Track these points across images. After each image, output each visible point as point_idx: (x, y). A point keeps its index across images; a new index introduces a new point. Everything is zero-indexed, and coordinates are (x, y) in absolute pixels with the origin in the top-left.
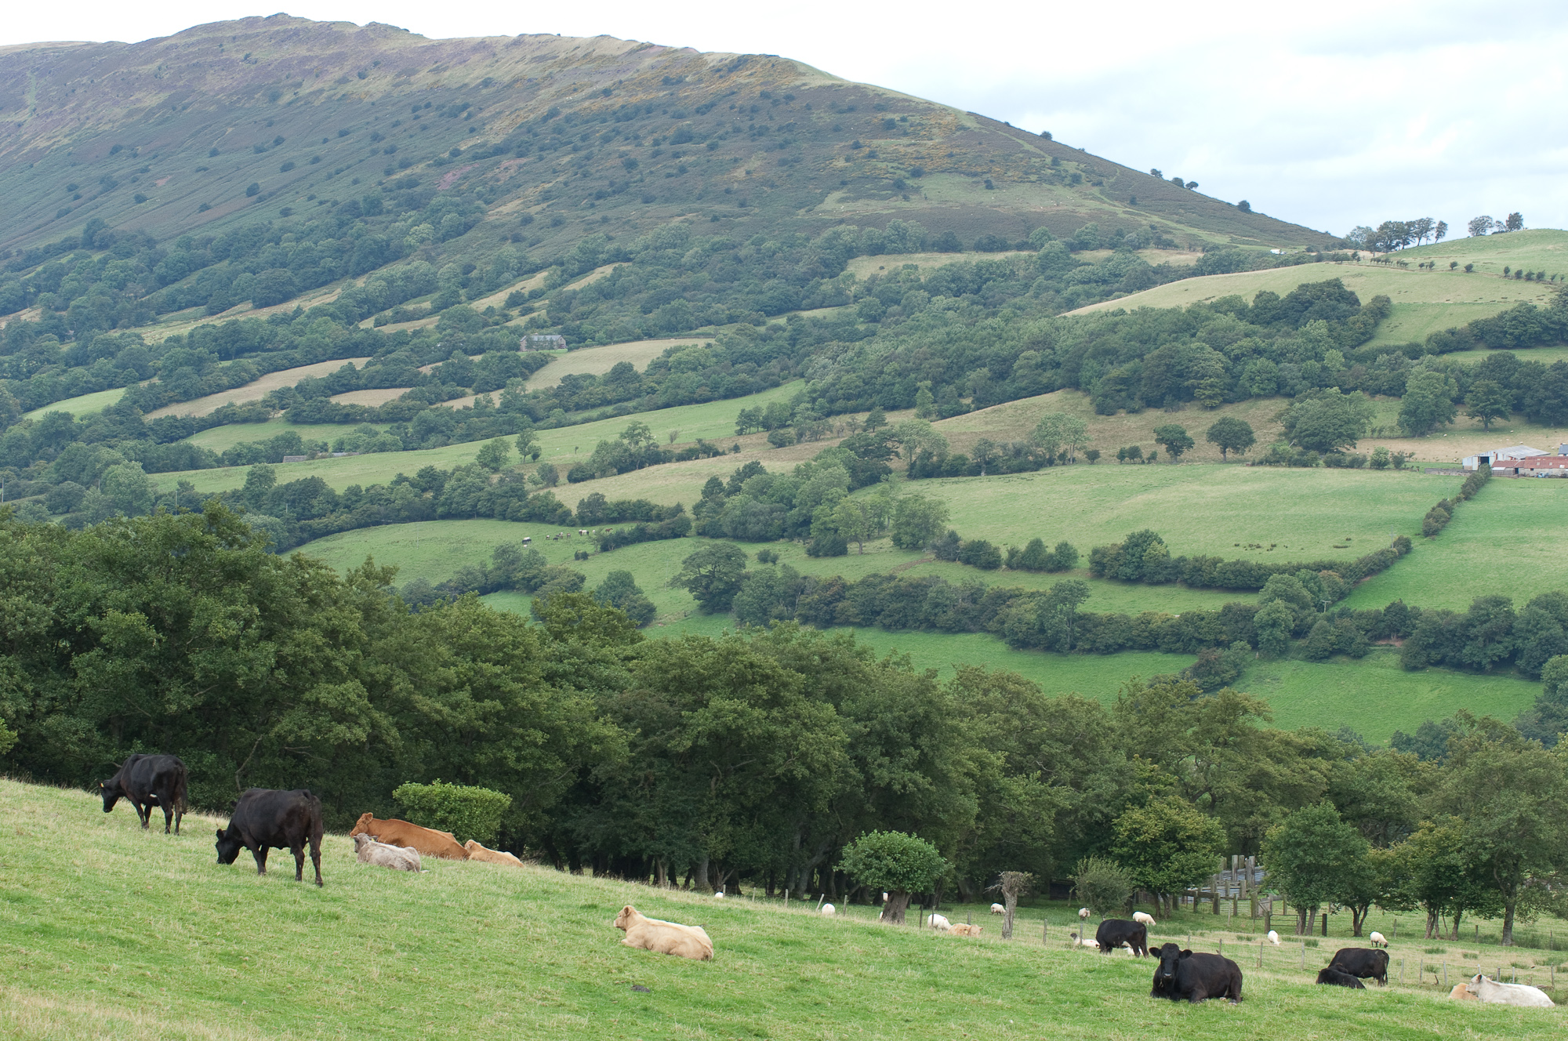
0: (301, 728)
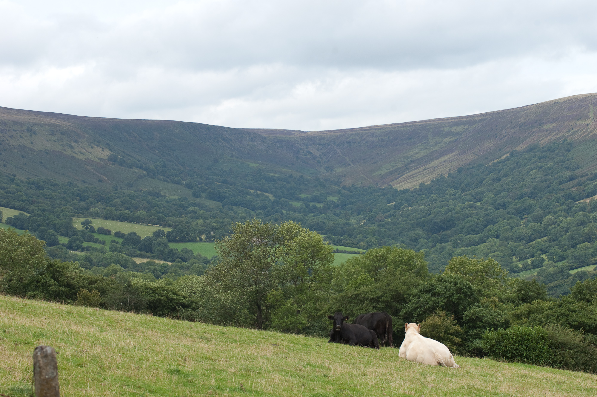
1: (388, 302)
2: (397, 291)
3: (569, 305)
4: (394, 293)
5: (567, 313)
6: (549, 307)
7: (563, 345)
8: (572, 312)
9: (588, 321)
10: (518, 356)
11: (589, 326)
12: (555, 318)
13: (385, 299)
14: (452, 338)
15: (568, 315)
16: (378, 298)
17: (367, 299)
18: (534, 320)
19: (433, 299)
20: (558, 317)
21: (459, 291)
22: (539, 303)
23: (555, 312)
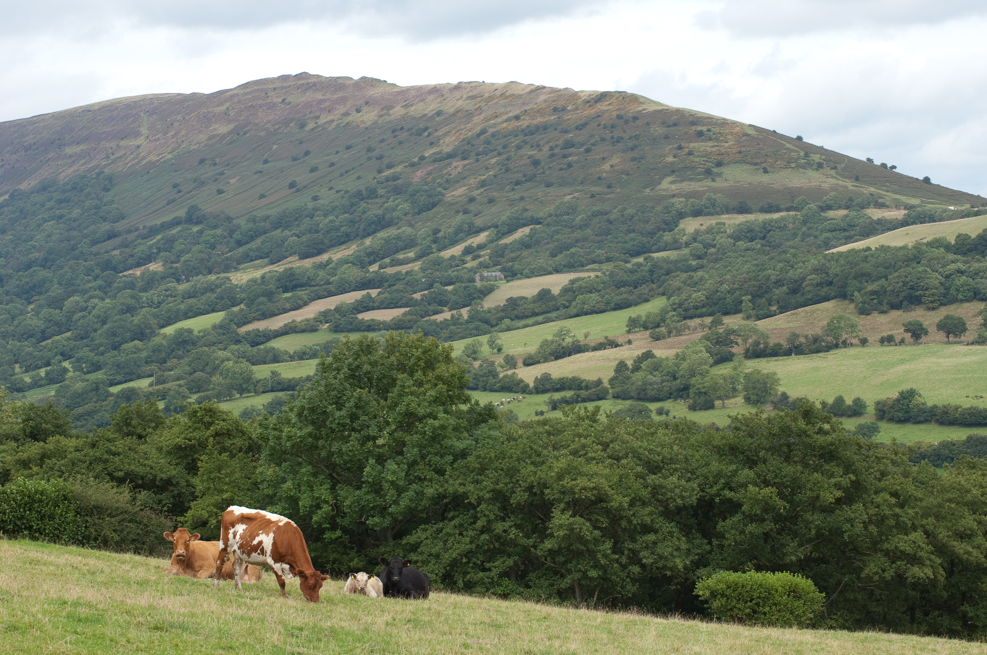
0: (884, 571)
3: (108, 444)
5: (106, 456)
6: (76, 447)
7: (98, 510)
8: (114, 454)
9: (141, 470)
10: (25, 529)
11: (142, 478)
12: (85, 465)
15: (107, 461)
18: (52, 469)
20: (91, 463)
22: (58, 441)
23: (85, 456)
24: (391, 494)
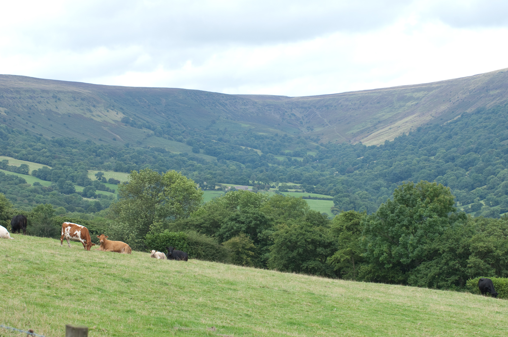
1: (208, 227)
2: (214, 220)
4: (212, 221)
13: (205, 225)
14: (248, 252)
16: (201, 224)
17: (194, 225)
19: (237, 225)
21: (256, 219)
24: (410, 249)
